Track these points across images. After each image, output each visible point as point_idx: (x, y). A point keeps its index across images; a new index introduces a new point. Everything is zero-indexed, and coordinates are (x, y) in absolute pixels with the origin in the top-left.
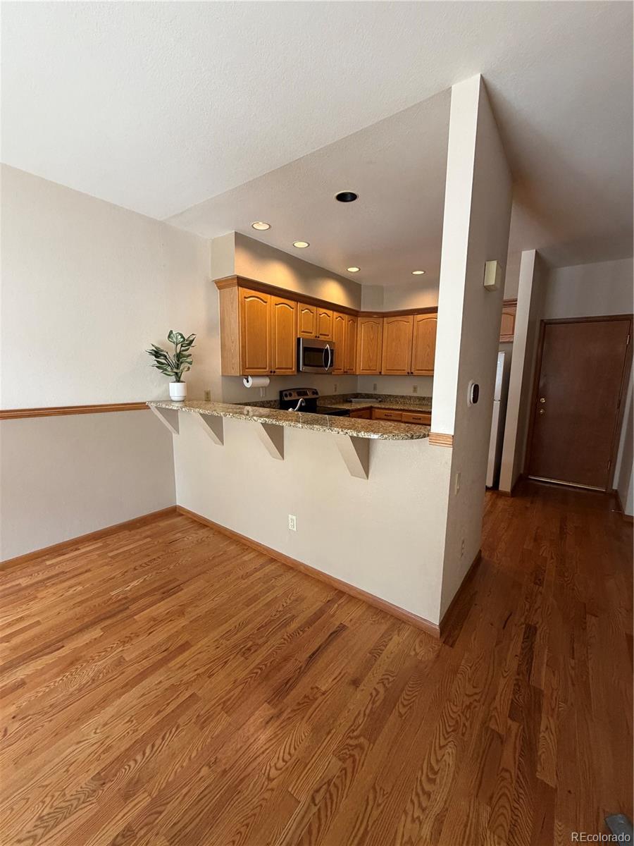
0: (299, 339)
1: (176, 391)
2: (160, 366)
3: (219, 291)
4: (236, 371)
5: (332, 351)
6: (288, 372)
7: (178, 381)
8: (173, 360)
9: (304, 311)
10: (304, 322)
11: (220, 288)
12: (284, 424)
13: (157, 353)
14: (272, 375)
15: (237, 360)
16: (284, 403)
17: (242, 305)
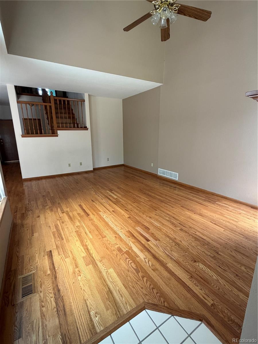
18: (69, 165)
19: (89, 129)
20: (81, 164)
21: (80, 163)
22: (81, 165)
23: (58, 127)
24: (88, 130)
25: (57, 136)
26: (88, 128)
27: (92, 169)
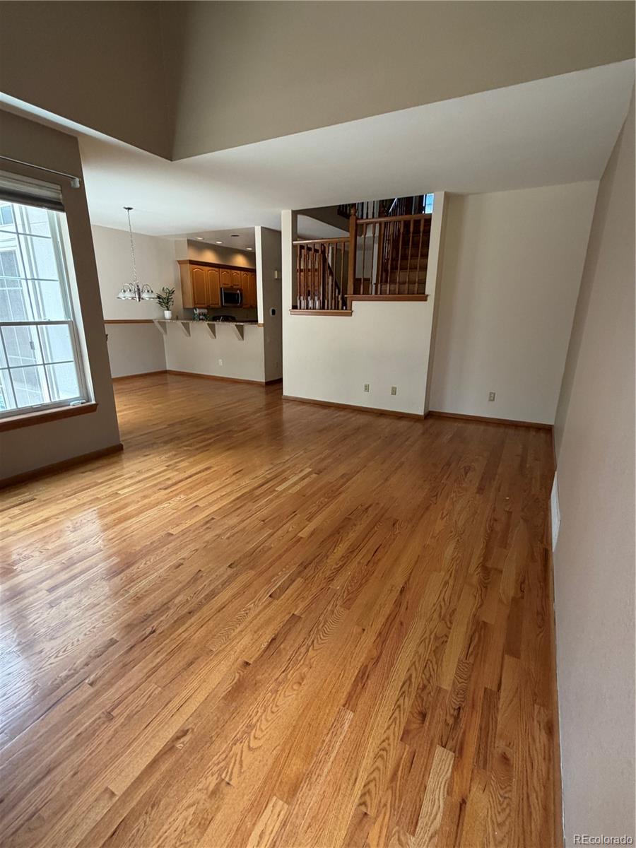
0: (221, 289)
1: (168, 314)
2: (160, 303)
3: (179, 265)
4: (190, 305)
5: (241, 294)
6: (217, 306)
7: (168, 310)
8: (165, 301)
9: (224, 272)
10: (224, 278)
11: (179, 264)
12: (215, 323)
13: (159, 297)
14: (207, 308)
15: (191, 301)
16: (215, 319)
17: (192, 273)
18: (367, 388)
19: (431, 300)
20: (394, 391)
21: (393, 388)
22: (392, 394)
23: (356, 292)
24: (426, 300)
25: (350, 314)
26: (427, 296)
27: (421, 412)
